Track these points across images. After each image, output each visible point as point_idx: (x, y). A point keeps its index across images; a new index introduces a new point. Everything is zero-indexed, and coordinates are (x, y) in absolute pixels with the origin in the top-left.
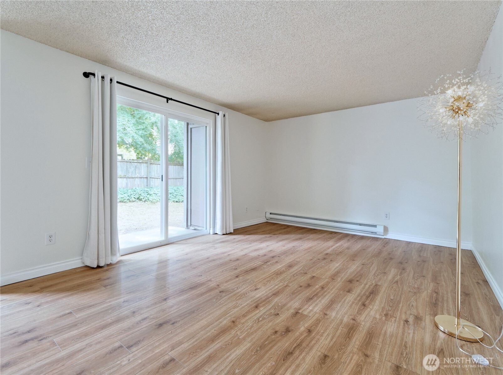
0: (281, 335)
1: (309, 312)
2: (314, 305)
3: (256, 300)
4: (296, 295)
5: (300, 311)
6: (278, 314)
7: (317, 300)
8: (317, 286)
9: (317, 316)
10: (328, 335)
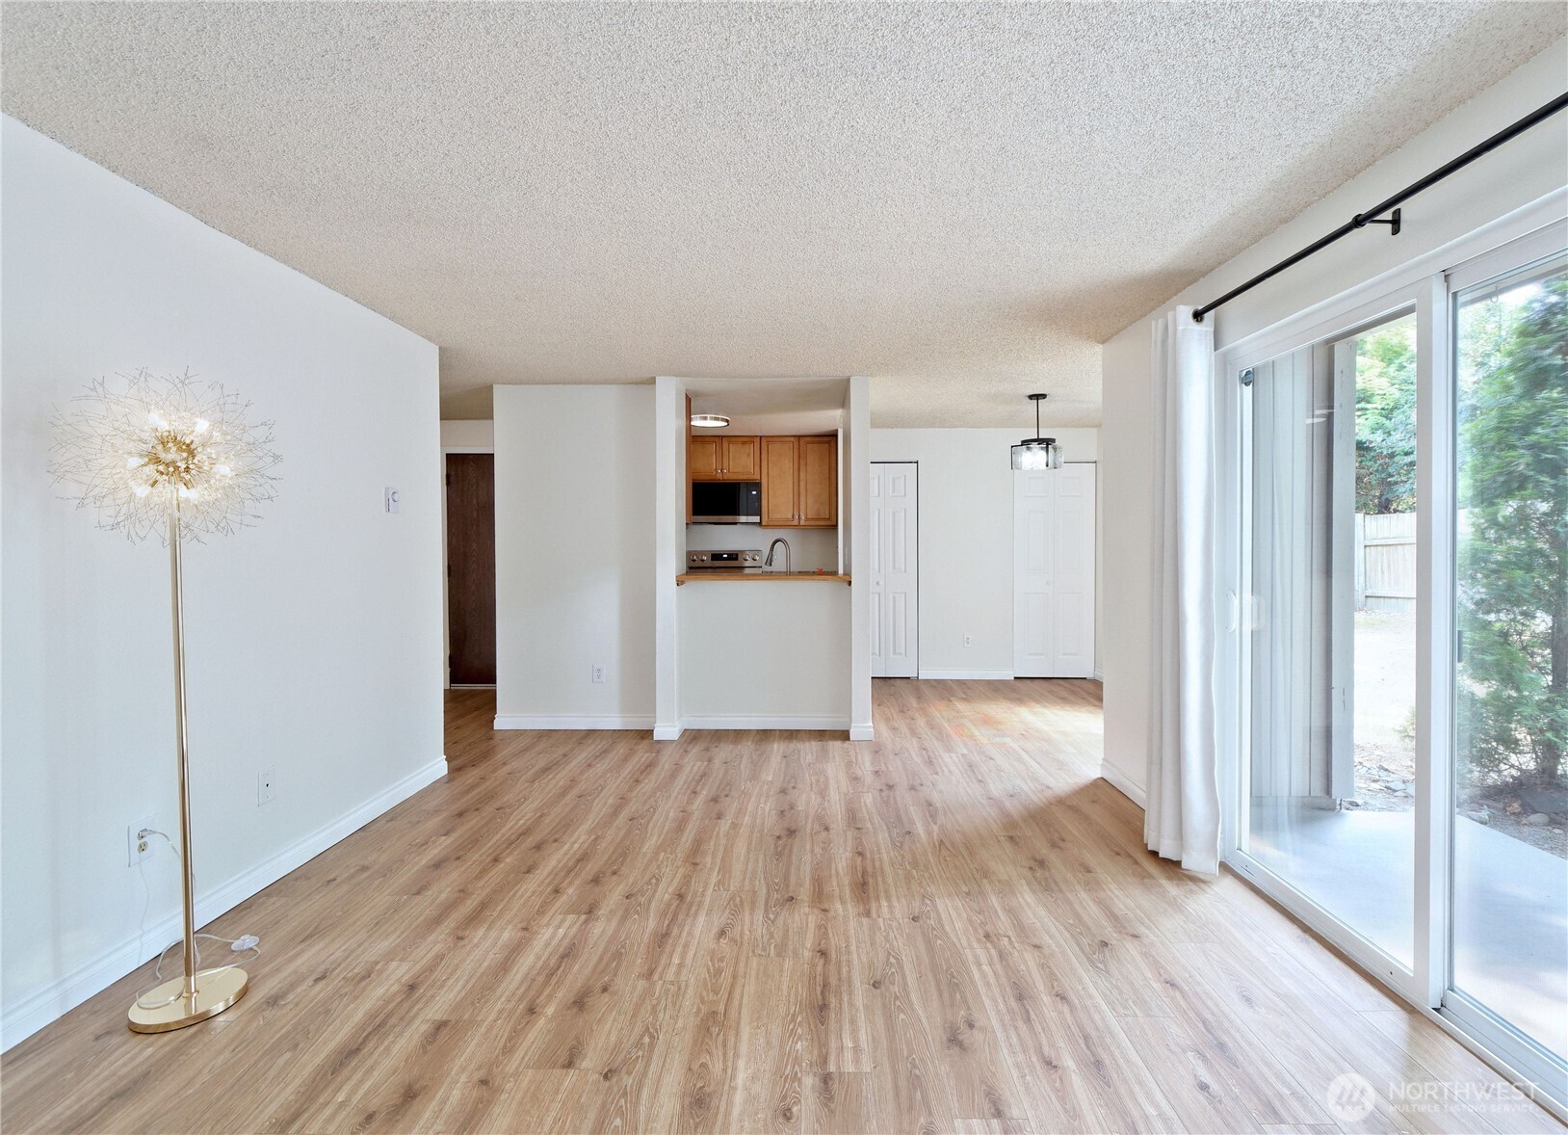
0: (604, 873)
1: (563, 921)
2: (554, 942)
3: (694, 909)
4: (610, 954)
5: (583, 917)
6: (627, 897)
7: (548, 958)
8: (550, 1010)
9: (545, 920)
10: (522, 896)
